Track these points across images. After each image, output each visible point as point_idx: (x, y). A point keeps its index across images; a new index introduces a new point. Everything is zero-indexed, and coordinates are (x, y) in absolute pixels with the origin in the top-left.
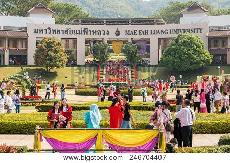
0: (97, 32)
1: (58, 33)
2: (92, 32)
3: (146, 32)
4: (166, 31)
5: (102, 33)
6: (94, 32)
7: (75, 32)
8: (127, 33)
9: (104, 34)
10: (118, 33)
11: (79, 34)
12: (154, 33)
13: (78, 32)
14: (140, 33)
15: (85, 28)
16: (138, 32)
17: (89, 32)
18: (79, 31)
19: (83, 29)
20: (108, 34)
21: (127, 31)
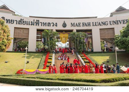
0: (47, 24)
1: (12, 22)
2: (43, 24)
3: (89, 24)
4: (106, 23)
5: (52, 25)
6: (45, 24)
7: (28, 23)
8: (73, 25)
9: (53, 26)
10: (64, 25)
11: (32, 24)
12: (96, 25)
13: (30, 23)
14: (83, 25)
15: (37, 21)
16: (81, 25)
17: (40, 24)
18: (32, 22)
19: (35, 21)
20: (56, 26)
21: (73, 24)
